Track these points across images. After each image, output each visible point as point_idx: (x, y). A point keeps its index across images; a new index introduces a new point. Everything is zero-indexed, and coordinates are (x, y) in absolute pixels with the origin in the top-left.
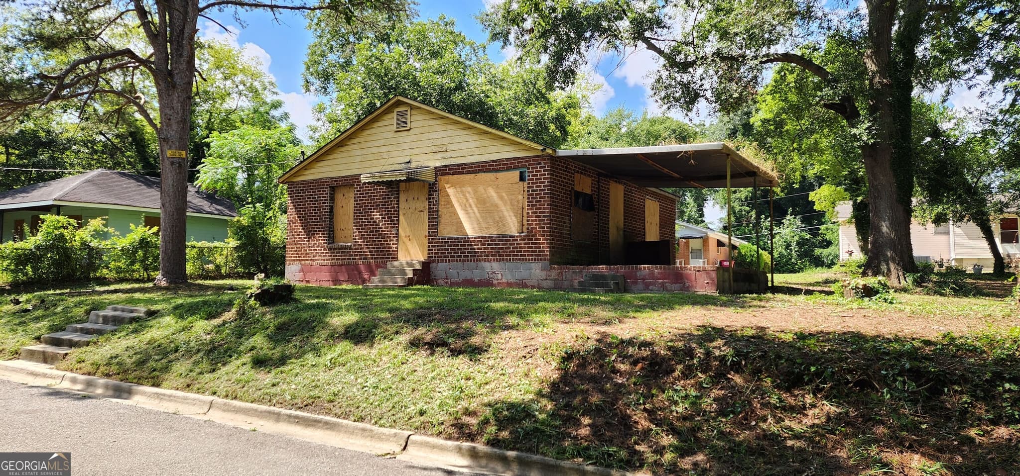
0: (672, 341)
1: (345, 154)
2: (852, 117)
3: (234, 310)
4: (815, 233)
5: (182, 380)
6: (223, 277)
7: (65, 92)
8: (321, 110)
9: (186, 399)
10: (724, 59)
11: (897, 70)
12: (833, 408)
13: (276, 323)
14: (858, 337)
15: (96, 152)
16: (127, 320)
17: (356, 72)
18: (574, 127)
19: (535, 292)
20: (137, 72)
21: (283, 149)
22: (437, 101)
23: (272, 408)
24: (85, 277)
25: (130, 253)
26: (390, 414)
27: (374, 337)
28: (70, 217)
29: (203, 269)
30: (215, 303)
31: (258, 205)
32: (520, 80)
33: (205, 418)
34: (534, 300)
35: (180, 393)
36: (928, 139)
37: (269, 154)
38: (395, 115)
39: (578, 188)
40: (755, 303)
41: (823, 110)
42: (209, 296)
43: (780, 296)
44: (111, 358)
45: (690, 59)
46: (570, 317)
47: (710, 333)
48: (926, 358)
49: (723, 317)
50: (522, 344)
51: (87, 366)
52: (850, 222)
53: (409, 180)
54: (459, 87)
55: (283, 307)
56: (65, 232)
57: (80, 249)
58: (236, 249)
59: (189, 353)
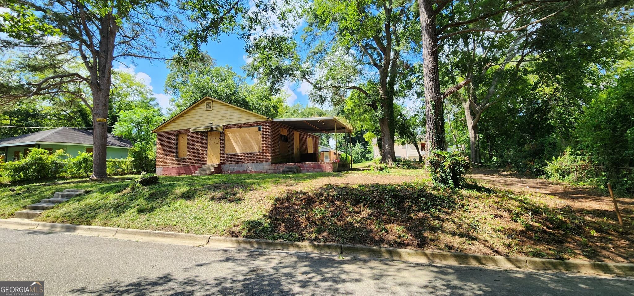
0: (315, 190)
1: (183, 120)
2: (376, 108)
3: (129, 189)
4: (366, 149)
5: (102, 221)
6: (126, 174)
7: (42, 92)
8: (173, 101)
9: (104, 229)
10: (334, 87)
11: (389, 93)
12: (370, 211)
13: (150, 193)
14: (378, 185)
15: (61, 119)
16: (74, 196)
17: (189, 86)
18: (280, 110)
19: (265, 175)
20: (81, 83)
21: (155, 118)
22: (225, 98)
23: (147, 230)
24: (53, 177)
25: (78, 165)
26: (202, 229)
27: (195, 197)
28: (45, 149)
29: (116, 171)
30: (120, 186)
31: (143, 142)
32: (259, 91)
33: (113, 238)
34: (263, 178)
35: (101, 227)
36: (399, 117)
37: (148, 120)
38: (205, 104)
39: (282, 134)
40: (346, 175)
41: (367, 106)
42: (118, 183)
43: (354, 172)
44: (65, 213)
45: (322, 86)
46: (277, 183)
47: (330, 187)
48: (398, 191)
49: (334, 181)
50: (258, 196)
51: (52, 218)
52: (376, 145)
53: (211, 131)
54: (234, 93)
55: (153, 186)
56: (42, 156)
57: (51, 164)
58: (132, 161)
59: (106, 209)
